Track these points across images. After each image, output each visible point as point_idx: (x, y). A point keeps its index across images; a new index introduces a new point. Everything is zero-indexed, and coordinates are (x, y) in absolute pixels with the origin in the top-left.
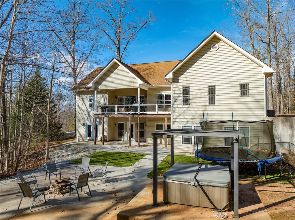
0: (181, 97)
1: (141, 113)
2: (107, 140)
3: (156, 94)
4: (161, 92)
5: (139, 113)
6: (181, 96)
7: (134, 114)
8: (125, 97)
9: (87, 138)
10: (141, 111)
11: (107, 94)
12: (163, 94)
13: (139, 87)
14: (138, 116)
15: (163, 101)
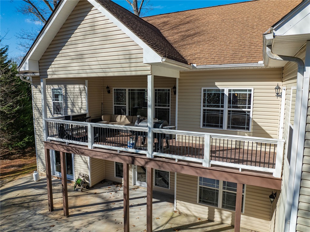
2: (91, 186)
3: (203, 89)
4: (216, 84)
5: (149, 153)
7: (136, 153)
8: (127, 89)
11: (85, 84)
12: (223, 90)
13: (149, 72)
14: (147, 163)
15: (222, 111)
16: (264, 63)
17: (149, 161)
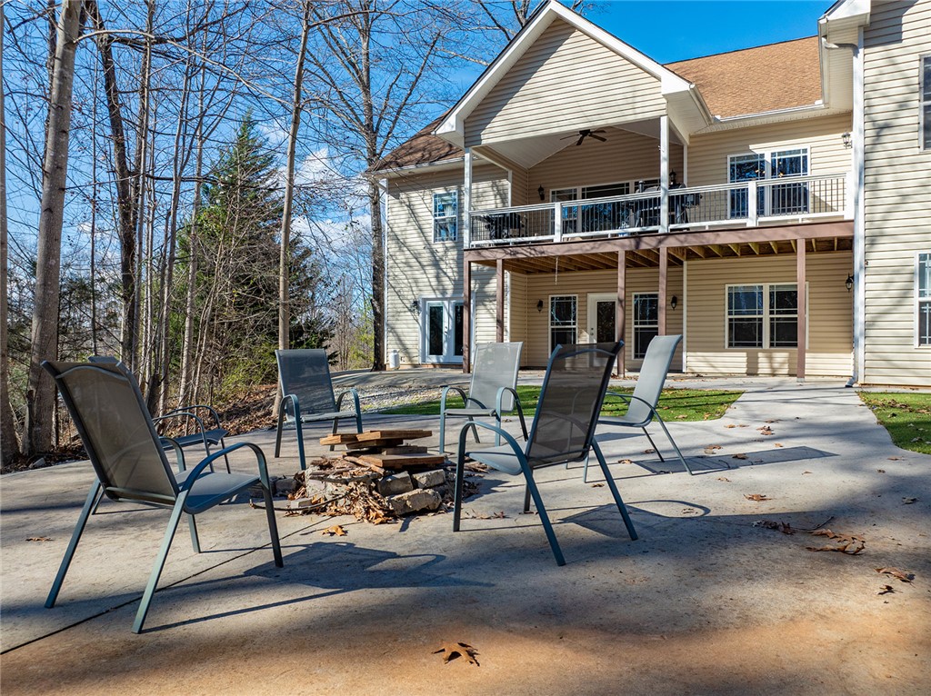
0: (916, 112)
1: (672, 226)
3: (729, 157)
4: (751, 147)
5: (664, 226)
6: (916, 104)
7: (639, 233)
9: (427, 360)
10: (672, 220)
11: (506, 177)
12: (762, 155)
13: (663, 112)
14: (660, 242)
16: (824, 103)
17: (664, 239)
